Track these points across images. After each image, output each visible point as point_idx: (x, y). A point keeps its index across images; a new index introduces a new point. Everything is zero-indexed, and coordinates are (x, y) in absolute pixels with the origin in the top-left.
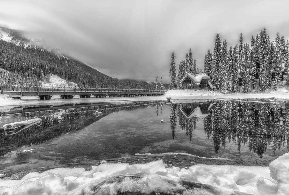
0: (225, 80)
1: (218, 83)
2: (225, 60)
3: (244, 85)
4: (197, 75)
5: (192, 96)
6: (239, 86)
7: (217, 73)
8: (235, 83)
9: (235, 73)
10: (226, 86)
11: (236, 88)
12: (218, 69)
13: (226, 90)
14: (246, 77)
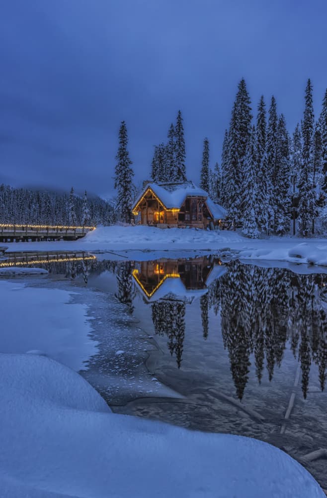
0: (251, 202)
1: (235, 209)
2: (253, 150)
3: (301, 217)
4: (176, 189)
5: (148, 242)
6: (292, 218)
7: (232, 184)
8: (280, 210)
9: (282, 183)
10: (253, 219)
11: (283, 224)
12: (237, 174)
13: (253, 228)
14: (305, 195)
